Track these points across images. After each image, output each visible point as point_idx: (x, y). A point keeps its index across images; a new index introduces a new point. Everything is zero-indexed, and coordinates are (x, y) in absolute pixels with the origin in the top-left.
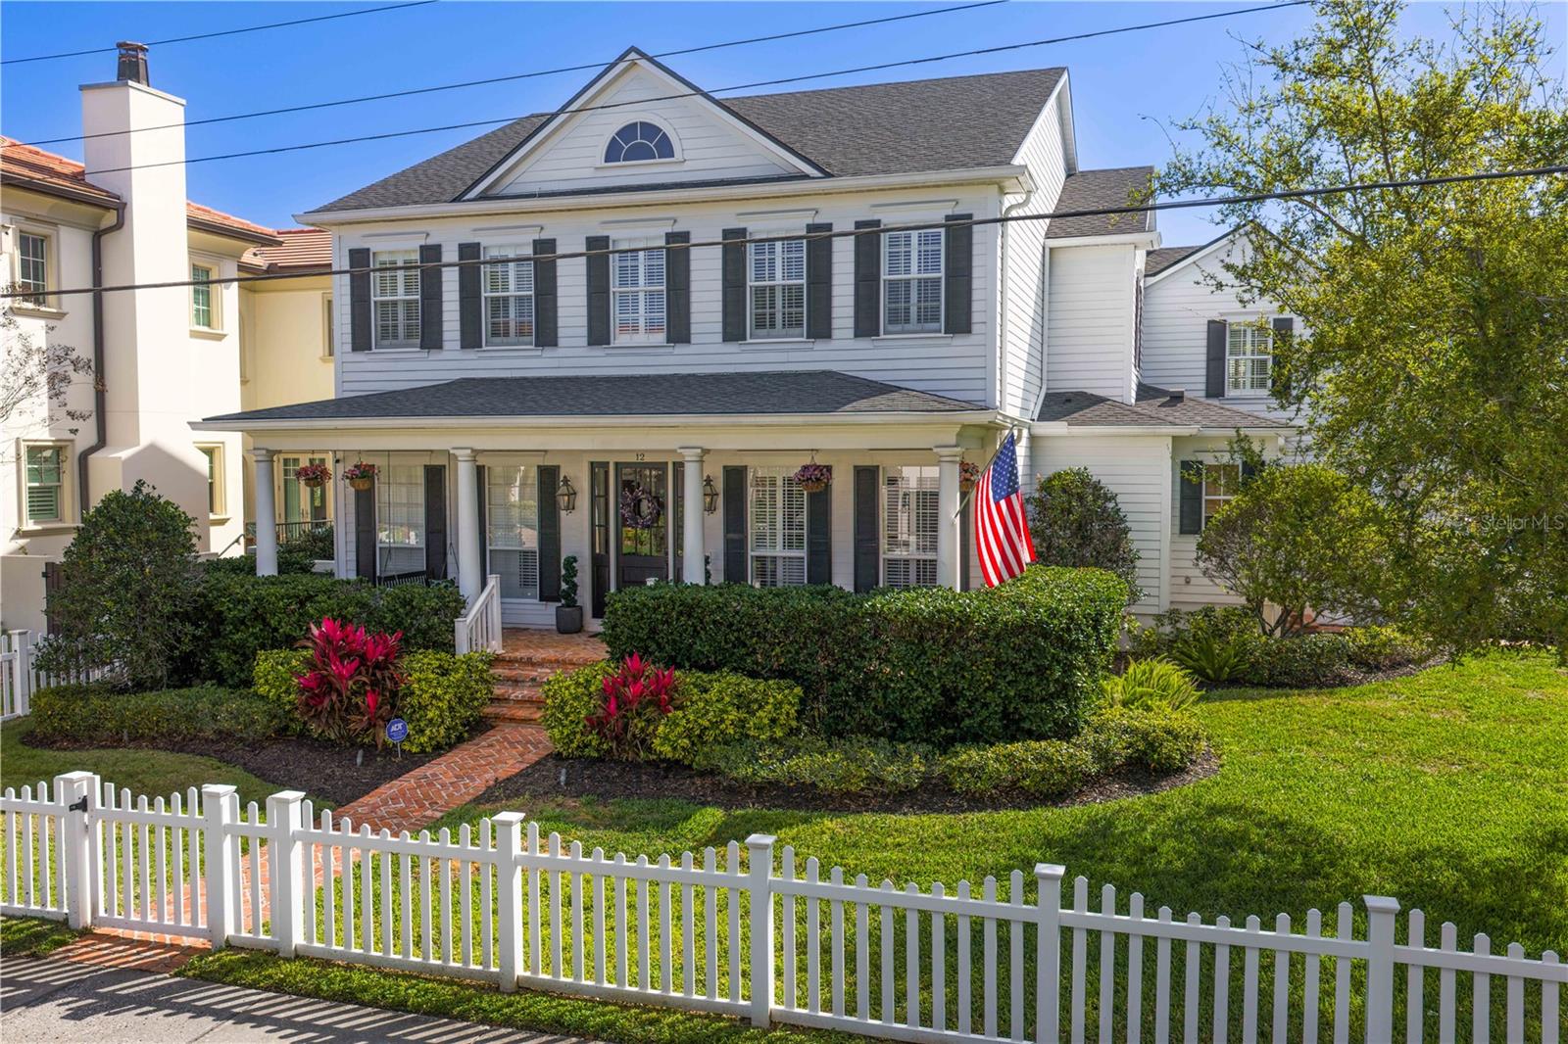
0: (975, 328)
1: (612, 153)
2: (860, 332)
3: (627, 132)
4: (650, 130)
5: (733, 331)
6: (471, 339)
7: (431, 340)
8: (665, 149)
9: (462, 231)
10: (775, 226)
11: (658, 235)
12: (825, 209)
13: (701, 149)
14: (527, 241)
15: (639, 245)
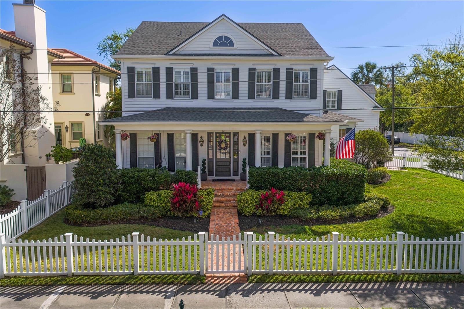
0: (317, 97)
1: (215, 44)
2: (287, 98)
3: (220, 38)
4: (227, 38)
6: (170, 96)
7: (157, 96)
8: (232, 44)
9: (167, 62)
10: (264, 69)
11: (230, 68)
12: (278, 64)
13: (242, 45)
14: (188, 68)
15: (223, 71)
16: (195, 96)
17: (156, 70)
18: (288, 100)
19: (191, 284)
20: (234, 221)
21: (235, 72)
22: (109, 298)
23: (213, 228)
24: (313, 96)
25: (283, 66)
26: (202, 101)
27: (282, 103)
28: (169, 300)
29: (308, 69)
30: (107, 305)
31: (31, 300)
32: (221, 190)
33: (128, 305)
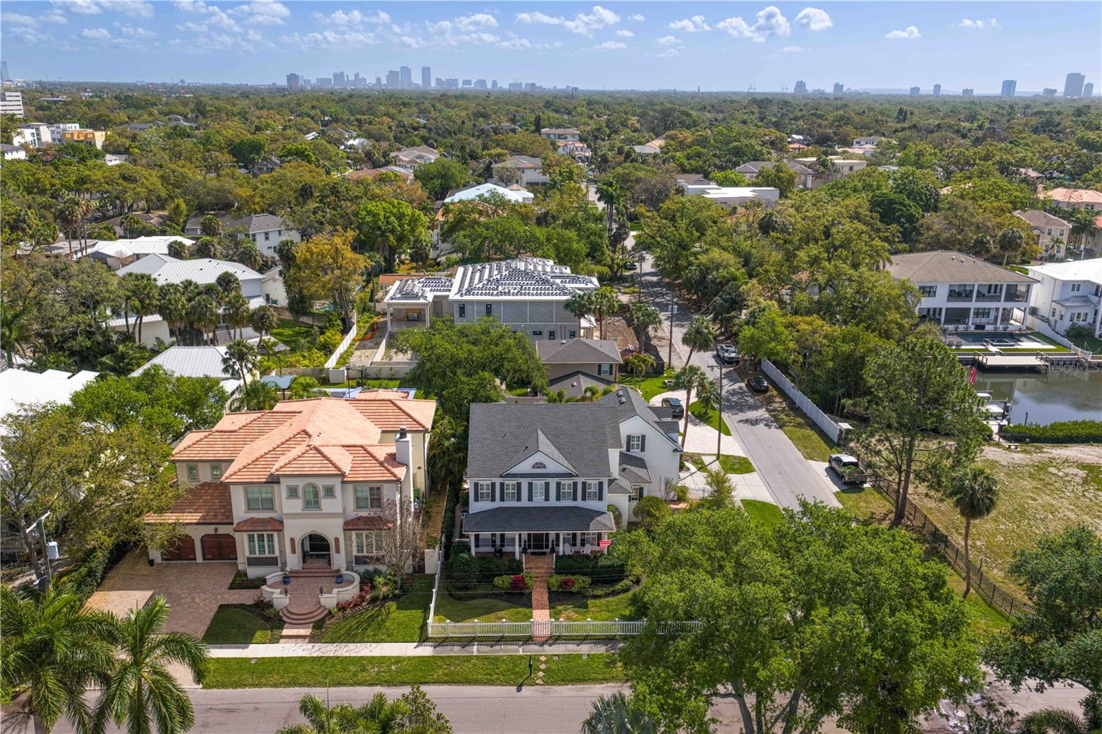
0: (603, 500)
1: (533, 467)
2: (582, 500)
3: (537, 464)
4: (541, 464)
5: (558, 499)
6: (502, 499)
7: (493, 499)
8: (545, 467)
9: (501, 480)
10: (567, 482)
11: (543, 482)
12: (576, 479)
13: (552, 467)
14: (515, 482)
15: (539, 484)
16: (519, 499)
17: (493, 485)
18: (583, 502)
19: (528, 641)
20: (546, 596)
21: (547, 485)
22: (497, 647)
23: (534, 603)
24: (601, 498)
25: (580, 480)
26: (525, 502)
27: (579, 503)
28: (521, 649)
29: (597, 482)
30: (498, 651)
31: (468, 648)
32: (537, 568)
33: (505, 651)
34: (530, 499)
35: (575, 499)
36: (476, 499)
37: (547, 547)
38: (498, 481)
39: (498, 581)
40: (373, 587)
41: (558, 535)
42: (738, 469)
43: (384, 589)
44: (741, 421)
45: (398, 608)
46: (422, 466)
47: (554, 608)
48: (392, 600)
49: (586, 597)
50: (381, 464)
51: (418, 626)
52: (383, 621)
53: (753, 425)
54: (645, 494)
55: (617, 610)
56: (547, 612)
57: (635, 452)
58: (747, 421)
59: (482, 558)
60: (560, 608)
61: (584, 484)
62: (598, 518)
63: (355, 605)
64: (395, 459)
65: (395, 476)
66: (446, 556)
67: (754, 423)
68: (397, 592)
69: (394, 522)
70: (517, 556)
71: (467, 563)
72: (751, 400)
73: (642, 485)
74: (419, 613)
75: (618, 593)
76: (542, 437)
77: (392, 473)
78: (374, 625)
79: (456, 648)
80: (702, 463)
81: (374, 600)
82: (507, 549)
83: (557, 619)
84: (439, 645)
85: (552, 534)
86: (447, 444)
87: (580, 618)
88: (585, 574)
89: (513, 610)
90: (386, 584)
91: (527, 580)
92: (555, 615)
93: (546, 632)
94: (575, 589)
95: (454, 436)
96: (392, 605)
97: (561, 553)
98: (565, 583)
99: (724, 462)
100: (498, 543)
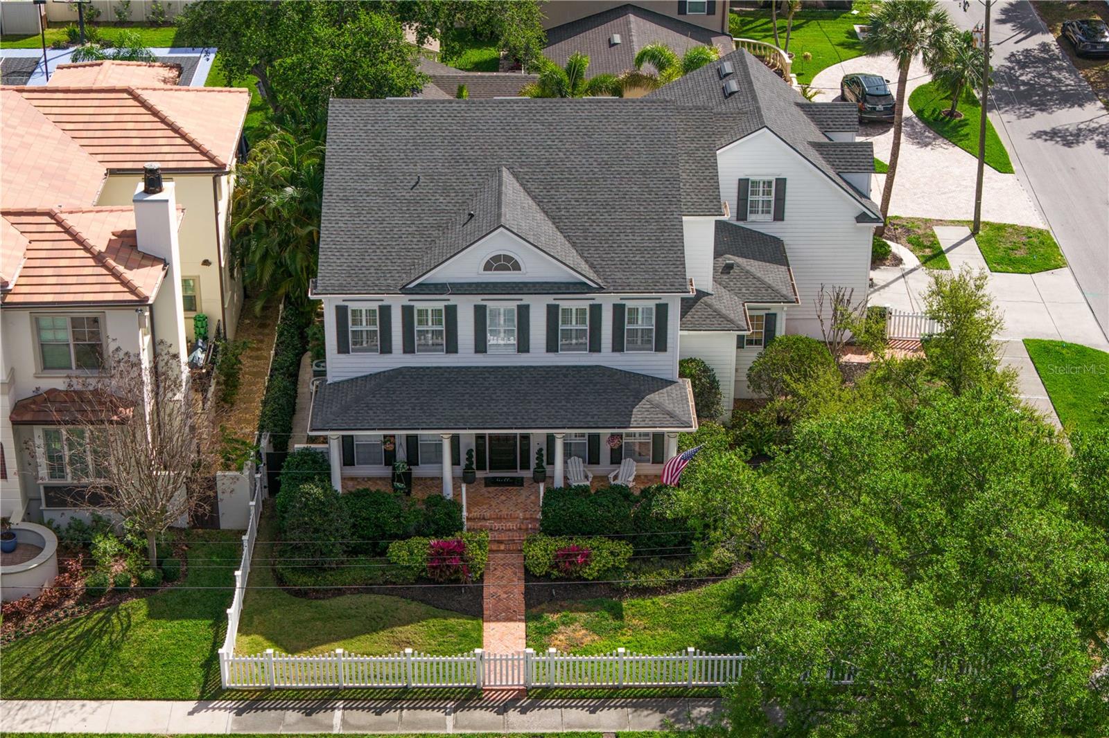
0: (668, 350)
1: (488, 267)
2: (614, 350)
3: (496, 258)
4: (508, 258)
5: (552, 346)
6: (409, 348)
7: (386, 348)
8: (517, 267)
9: (405, 300)
10: (573, 304)
11: (513, 305)
12: (599, 298)
13: (535, 268)
14: (441, 305)
15: (502, 307)
16: (452, 347)
18: (617, 354)
19: (467, 700)
20: (518, 587)
21: (524, 312)
22: (392, 715)
23: (488, 603)
24: (661, 346)
25: (607, 302)
26: (466, 356)
27: (607, 357)
28: (450, 719)
29: (652, 304)
30: (394, 725)
31: (320, 716)
32: (499, 519)
33: (413, 724)
34: (481, 346)
35: (595, 347)
36: (343, 348)
37: (525, 466)
38: (397, 303)
39: (399, 551)
40: (91, 563)
41: (551, 440)
42: (1023, 261)
43: (118, 568)
44: (1039, 135)
45: (150, 616)
46: (214, 259)
47: (537, 618)
48: (136, 594)
49: (620, 592)
50: (99, 259)
51: (198, 659)
52: (114, 646)
53: (1069, 144)
54: (780, 331)
55: (695, 623)
56: (519, 628)
57: (760, 222)
58: (1053, 135)
59: (359, 495)
60: (553, 618)
61: (619, 310)
62: (654, 397)
63: (47, 607)
64: (134, 246)
65: (133, 290)
66: (273, 486)
67: (1069, 138)
68: (149, 574)
69: (137, 403)
70: (448, 491)
71: (320, 508)
72: (1068, 80)
73: (774, 308)
74: (202, 627)
75: (701, 583)
76: (511, 186)
77: (125, 283)
78: (92, 656)
79: (292, 716)
80: (934, 245)
81: (92, 596)
82: (421, 471)
83: (541, 648)
84: (248, 708)
85: (538, 435)
86: (275, 200)
87: (601, 643)
88: (617, 536)
89: (435, 624)
90: (120, 555)
91: (473, 551)
92: (538, 638)
93: (515, 679)
94: (590, 572)
95: (293, 180)
96: (138, 608)
97: (559, 482)
98: (567, 555)
99: (989, 242)
100: (401, 454)
